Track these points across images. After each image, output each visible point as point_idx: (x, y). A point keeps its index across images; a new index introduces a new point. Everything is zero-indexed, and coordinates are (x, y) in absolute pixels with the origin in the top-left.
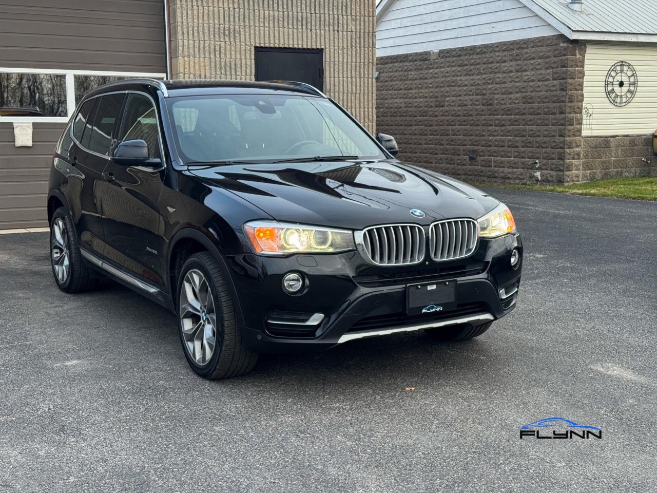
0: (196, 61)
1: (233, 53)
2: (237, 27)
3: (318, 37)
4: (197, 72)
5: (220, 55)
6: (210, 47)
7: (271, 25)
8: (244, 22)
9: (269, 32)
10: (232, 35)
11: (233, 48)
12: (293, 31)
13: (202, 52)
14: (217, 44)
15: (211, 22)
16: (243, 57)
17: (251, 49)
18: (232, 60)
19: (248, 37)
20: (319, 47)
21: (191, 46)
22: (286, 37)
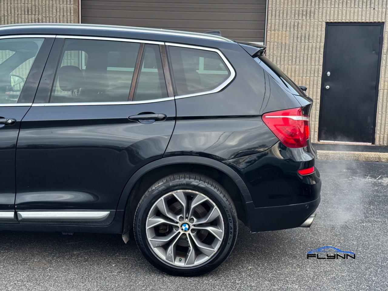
0: (280, 33)
1: (308, 27)
2: (313, 9)
3: (380, 14)
4: (280, 41)
5: (298, 29)
6: (290, 24)
7: (340, 6)
8: (319, 5)
9: (338, 11)
10: (308, 15)
11: (308, 24)
12: (358, 10)
13: (284, 27)
14: (296, 22)
15: (293, 6)
16: (316, 30)
17: (322, 24)
18: (307, 32)
19: (320, 15)
20: (380, 20)
21: (277, 24)
22: (352, 14)
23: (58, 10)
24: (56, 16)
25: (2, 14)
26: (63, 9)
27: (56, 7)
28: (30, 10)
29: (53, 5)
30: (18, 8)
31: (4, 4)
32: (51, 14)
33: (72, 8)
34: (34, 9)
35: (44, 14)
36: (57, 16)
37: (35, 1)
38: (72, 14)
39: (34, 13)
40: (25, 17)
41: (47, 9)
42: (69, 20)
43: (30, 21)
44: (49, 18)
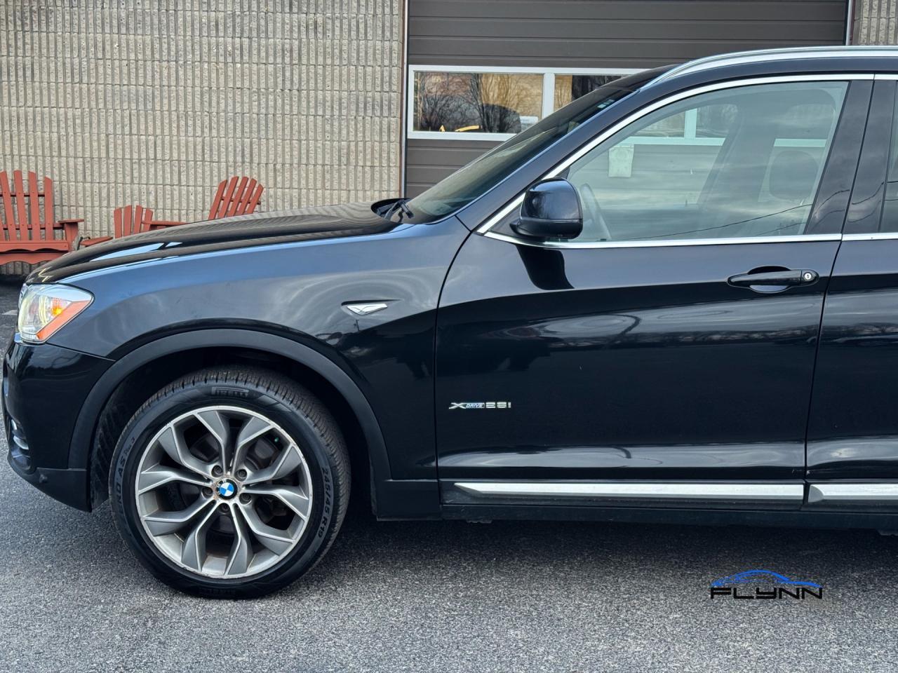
24: (357, 15)
25: (229, 12)
32: (345, 12)
35: (329, 11)
36: (360, 16)
38: (395, 12)
39: (306, 9)
40: (283, 19)
42: (387, 24)
43: (296, 29)
44: (341, 21)
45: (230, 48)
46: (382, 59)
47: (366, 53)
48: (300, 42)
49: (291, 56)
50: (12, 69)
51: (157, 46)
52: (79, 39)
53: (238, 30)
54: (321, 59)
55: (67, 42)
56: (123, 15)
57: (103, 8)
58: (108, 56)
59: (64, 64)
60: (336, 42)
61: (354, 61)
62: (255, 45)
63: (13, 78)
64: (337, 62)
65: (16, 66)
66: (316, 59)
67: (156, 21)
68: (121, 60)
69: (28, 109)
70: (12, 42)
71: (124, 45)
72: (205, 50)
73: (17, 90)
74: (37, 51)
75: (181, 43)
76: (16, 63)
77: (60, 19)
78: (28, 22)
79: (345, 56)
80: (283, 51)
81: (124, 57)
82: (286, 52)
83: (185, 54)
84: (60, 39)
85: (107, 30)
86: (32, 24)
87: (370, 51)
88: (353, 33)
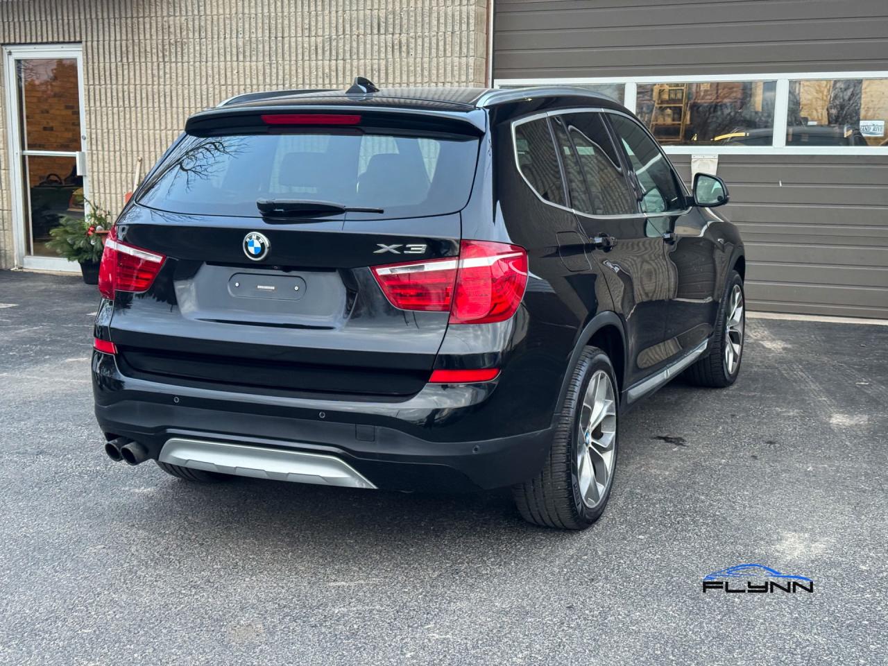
23: (442, 20)
24: (437, 33)
25: (326, 37)
26: (453, 15)
27: (438, 13)
28: (383, 25)
29: (431, 9)
30: (358, 22)
31: (330, 13)
32: (427, 31)
33: (472, 14)
34: (391, 21)
35: (412, 31)
36: (440, 33)
37: (394, 2)
38: (472, 28)
39: (392, 30)
41: (419, 19)
42: (464, 40)
43: (383, 50)
44: (423, 39)
45: (327, 71)
46: (460, 75)
47: (445, 70)
48: (387, 62)
49: (379, 76)
50: (156, 96)
51: (268, 71)
52: (206, 67)
53: (334, 53)
54: (405, 77)
55: (197, 71)
56: (241, 44)
57: (225, 38)
58: (229, 82)
59: (195, 90)
60: (419, 60)
61: (434, 78)
62: (348, 66)
63: (156, 105)
64: (419, 80)
65: (159, 94)
66: (401, 78)
67: (267, 48)
68: (239, 85)
69: (168, 132)
70: (155, 72)
71: (241, 71)
72: (307, 73)
73: (160, 116)
74: (175, 80)
75: (287, 67)
76: (159, 91)
77: (192, 50)
78: (167, 53)
79: (426, 73)
80: (372, 70)
81: (242, 83)
82: (375, 72)
83: (290, 77)
84: (192, 68)
85: (228, 58)
86: (170, 55)
87: (449, 68)
88: (434, 51)
